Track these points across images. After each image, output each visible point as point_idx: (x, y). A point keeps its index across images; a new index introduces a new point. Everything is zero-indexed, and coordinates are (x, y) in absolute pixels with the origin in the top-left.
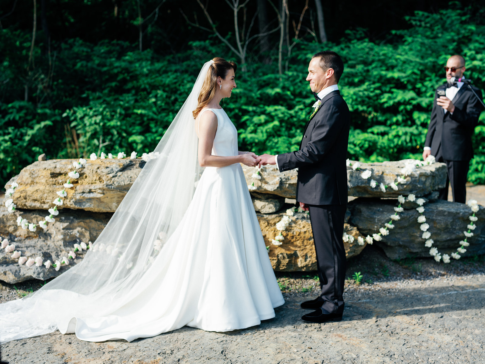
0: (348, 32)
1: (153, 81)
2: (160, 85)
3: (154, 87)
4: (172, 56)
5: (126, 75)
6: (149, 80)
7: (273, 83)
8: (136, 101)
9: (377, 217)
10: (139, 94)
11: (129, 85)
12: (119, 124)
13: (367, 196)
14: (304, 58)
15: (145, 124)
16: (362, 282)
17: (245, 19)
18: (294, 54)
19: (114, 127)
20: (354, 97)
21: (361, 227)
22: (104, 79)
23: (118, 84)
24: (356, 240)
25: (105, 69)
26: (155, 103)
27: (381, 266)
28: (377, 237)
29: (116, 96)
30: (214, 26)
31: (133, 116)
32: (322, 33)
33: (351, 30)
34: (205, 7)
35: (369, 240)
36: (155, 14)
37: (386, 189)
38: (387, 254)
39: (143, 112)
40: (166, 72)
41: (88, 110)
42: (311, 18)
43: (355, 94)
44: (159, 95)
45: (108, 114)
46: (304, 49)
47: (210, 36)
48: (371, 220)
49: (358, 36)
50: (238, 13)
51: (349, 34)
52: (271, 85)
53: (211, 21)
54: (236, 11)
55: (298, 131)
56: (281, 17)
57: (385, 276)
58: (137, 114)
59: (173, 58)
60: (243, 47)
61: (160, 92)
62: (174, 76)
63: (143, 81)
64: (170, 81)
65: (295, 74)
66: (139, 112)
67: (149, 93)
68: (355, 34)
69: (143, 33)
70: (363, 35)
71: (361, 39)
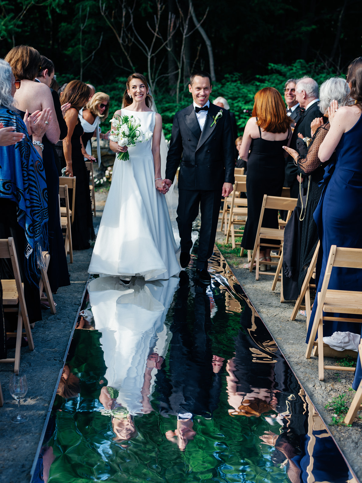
0: (227, 76)
4: (102, 86)
7: (172, 109)
17: (155, 64)
30: (134, 68)
33: (230, 74)
34: (128, 54)
36: (92, 56)
42: (201, 65)
49: (234, 79)
50: (152, 59)
51: (227, 78)
52: (170, 110)
53: (132, 65)
54: (149, 57)
56: (180, 63)
59: (103, 88)
60: (153, 83)
65: (186, 103)
68: (232, 77)
69: (83, 68)
70: (237, 79)
71: (235, 81)
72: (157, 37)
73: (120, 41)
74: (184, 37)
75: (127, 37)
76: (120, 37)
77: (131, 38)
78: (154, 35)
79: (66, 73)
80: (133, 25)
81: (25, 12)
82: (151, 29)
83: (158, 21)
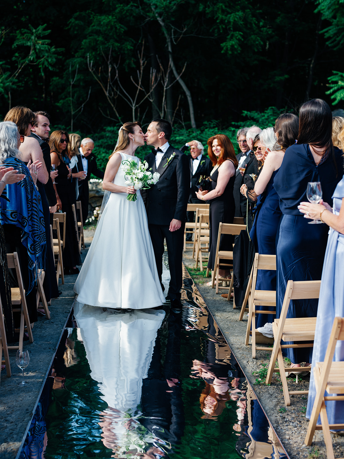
0: (206, 123)
14: (174, 139)
17: (139, 114)
30: (120, 118)
32: (193, 122)
33: (208, 122)
34: (114, 106)
36: (82, 108)
42: (182, 114)
47: (117, 124)
49: (212, 126)
50: (135, 110)
51: (206, 125)
53: (118, 115)
54: (134, 108)
56: (162, 113)
68: (210, 124)
69: (73, 120)
70: (215, 125)
71: (214, 127)
72: (140, 89)
73: (107, 94)
74: (165, 89)
75: (113, 90)
76: (106, 90)
77: (117, 91)
78: (137, 88)
79: (58, 124)
80: (118, 79)
81: (20, 70)
82: (134, 83)
83: (141, 75)
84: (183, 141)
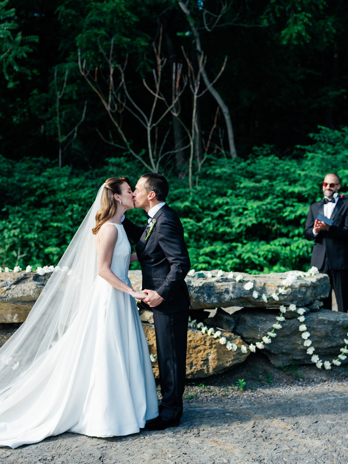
0: (255, 148)
1: (69, 195)
2: (76, 200)
3: (70, 201)
4: (90, 172)
5: (44, 190)
6: (66, 195)
7: (183, 196)
8: (54, 214)
9: (260, 326)
10: (56, 208)
11: (48, 200)
12: (36, 236)
13: (250, 306)
14: (212, 173)
15: (62, 236)
16: (245, 389)
17: (156, 137)
18: (204, 170)
19: (31, 239)
20: (258, 211)
21: (245, 336)
22: (23, 194)
23: (37, 199)
24: (239, 349)
25: (25, 184)
26: (71, 216)
27: (265, 372)
28: (260, 345)
29: (35, 210)
30: (128, 144)
31: (50, 229)
32: (233, 149)
33: (258, 147)
34: (119, 125)
35: (252, 348)
36: (74, 132)
37: (268, 299)
38: (272, 361)
39: (59, 225)
40: (82, 187)
41: (8, 224)
42: (220, 136)
43: (258, 207)
44: (75, 209)
45: (27, 227)
46: (213, 165)
47: (124, 154)
48: (254, 329)
49: (265, 152)
50: (152, 131)
51: (256, 151)
52: (181, 199)
53: (125, 140)
54: (149, 129)
55: (207, 242)
56: (191, 135)
57: (268, 382)
58: (53, 227)
59: (91, 174)
60: (155, 163)
61: (76, 206)
62: (90, 191)
63: (60, 196)
64: (87, 196)
65: (204, 187)
66: (55, 225)
67: (66, 207)
68: (262, 150)
69: (62, 150)
70: (269, 152)
71: (268, 155)
72: (158, 99)
73: (108, 108)
74: (195, 97)
75: (117, 101)
76: (107, 101)
77: (122, 103)
78: (155, 97)
79: (38, 156)
80: (125, 87)
82: (148, 89)
83: (159, 80)
84: (225, 175)
